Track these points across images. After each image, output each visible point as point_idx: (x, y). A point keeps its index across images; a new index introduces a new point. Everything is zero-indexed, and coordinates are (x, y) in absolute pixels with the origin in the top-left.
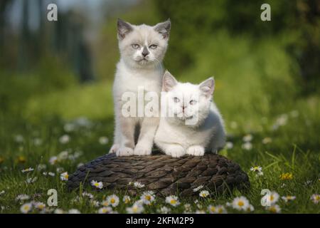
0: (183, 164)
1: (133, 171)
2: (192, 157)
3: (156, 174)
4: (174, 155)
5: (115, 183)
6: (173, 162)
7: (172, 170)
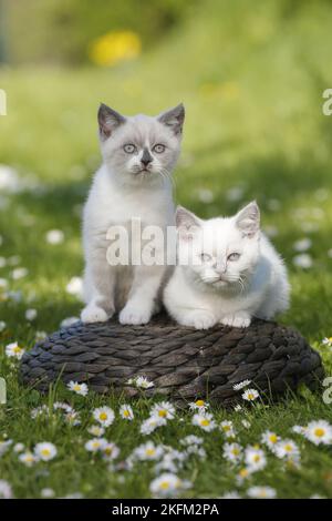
0: (214, 342)
1: (131, 353)
2: (230, 329)
3: (171, 360)
4: (199, 326)
5: (102, 375)
6: (197, 339)
7: (197, 354)
